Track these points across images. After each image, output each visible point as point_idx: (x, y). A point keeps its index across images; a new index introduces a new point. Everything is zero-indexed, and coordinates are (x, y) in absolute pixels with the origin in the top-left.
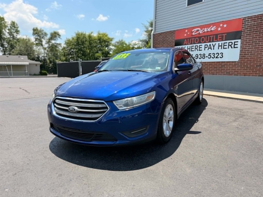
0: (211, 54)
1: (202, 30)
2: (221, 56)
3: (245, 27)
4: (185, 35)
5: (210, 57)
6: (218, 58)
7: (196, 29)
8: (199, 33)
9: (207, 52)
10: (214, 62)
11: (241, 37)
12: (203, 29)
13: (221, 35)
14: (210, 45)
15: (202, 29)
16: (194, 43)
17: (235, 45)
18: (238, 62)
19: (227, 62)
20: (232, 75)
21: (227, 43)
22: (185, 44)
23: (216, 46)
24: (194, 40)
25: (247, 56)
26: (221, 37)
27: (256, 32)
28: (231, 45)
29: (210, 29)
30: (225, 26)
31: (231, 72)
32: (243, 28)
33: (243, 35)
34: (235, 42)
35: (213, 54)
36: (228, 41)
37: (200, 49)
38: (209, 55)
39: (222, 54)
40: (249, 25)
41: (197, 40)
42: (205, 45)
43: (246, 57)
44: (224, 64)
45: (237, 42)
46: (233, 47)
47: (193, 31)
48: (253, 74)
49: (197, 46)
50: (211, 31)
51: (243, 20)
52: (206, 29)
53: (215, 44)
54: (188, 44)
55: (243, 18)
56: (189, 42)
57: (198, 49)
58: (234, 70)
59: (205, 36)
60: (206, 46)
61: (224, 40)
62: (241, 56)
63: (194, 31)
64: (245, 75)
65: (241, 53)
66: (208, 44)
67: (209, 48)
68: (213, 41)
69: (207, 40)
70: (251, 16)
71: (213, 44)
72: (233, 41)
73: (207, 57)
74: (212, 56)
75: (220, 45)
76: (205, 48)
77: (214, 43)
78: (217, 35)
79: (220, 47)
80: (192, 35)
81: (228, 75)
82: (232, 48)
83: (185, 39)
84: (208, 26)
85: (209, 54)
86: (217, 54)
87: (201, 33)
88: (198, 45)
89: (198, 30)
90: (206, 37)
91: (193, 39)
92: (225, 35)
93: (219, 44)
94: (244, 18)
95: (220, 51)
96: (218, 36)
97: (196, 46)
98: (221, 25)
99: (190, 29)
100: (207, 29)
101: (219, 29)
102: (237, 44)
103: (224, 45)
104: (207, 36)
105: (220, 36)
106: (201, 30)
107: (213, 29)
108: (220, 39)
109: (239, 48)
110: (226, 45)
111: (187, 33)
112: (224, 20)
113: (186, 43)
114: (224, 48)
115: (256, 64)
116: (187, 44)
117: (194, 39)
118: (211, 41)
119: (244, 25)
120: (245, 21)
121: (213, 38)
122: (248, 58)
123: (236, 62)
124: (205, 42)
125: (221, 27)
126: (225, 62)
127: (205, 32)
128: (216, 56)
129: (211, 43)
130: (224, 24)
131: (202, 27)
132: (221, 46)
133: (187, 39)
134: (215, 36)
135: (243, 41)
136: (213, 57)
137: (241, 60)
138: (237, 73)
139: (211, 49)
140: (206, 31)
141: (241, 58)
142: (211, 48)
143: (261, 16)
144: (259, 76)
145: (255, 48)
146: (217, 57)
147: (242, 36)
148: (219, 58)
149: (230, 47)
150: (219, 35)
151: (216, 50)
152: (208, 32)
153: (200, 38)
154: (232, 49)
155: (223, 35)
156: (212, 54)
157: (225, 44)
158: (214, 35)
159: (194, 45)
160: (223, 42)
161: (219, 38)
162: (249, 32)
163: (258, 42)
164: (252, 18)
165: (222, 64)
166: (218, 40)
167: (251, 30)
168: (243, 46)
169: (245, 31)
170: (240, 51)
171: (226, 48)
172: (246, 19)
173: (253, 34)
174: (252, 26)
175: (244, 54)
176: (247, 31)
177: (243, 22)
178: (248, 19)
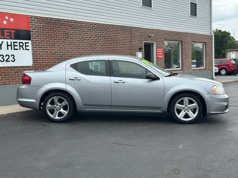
2: (13, 60)
3: (33, 27)
6: (9, 61)
10: (5, 67)
13: (8, 31)
17: (26, 46)
18: (32, 67)
19: (20, 67)
23: (4, 45)
26: (9, 34)
27: (43, 34)
30: (12, 20)
32: (30, 27)
33: (32, 36)
35: (1, 56)
36: (18, 41)
39: (13, 56)
40: (36, 26)
43: (39, 61)
44: (17, 70)
45: (28, 43)
51: (30, 18)
53: (3, 42)
55: (29, 16)
61: (13, 38)
62: (34, 60)
65: (34, 56)
70: (36, 17)
72: (24, 41)
75: (9, 44)
78: (2, 30)
79: (10, 47)
82: (24, 49)
86: (8, 57)
92: (14, 32)
93: (7, 42)
95: (11, 52)
96: (5, 32)
98: (7, 18)
101: (5, 22)
103: (14, 45)
105: (7, 32)
108: (7, 36)
109: (31, 50)
110: (17, 46)
112: (9, 12)
114: (14, 49)
119: (31, 25)
120: (31, 20)
122: (41, 63)
123: (29, 67)
125: (6, 20)
126: (17, 67)
128: (6, 58)
130: (9, 18)
132: (11, 45)
134: (0, 30)
135: (33, 43)
136: (2, 60)
137: (34, 65)
141: (35, 63)
143: (45, 19)
145: (44, 52)
146: (7, 61)
147: (31, 37)
149: (21, 47)
150: (5, 31)
155: (11, 31)
160: (13, 41)
161: (6, 34)
162: (38, 34)
163: (46, 46)
164: (37, 19)
165: (15, 70)
166: (5, 38)
167: (39, 32)
168: (34, 48)
169: (33, 32)
170: (33, 54)
171: (17, 49)
172: (32, 18)
173: (41, 36)
174: (38, 27)
175: (37, 58)
176: (35, 32)
177: (30, 21)
178: (34, 18)
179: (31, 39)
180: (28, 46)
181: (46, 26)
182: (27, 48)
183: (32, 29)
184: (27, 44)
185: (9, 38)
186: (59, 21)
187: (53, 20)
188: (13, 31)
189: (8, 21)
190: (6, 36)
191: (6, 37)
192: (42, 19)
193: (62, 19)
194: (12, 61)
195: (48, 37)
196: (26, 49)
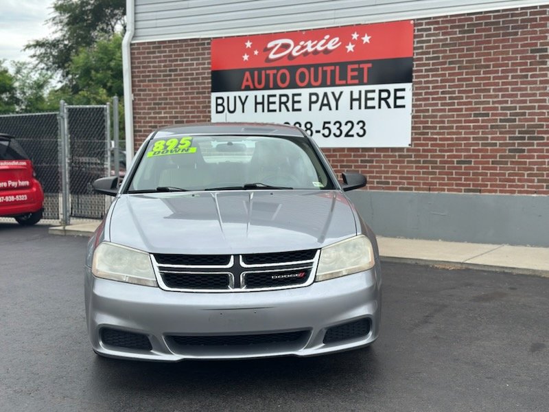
0: (329, 123)
1: (299, 47)
2: (361, 132)
3: (422, 48)
4: (246, 57)
5: (326, 132)
6: (352, 136)
7: (280, 42)
8: (290, 54)
9: (317, 117)
10: (342, 149)
11: (412, 77)
12: (302, 43)
13: (356, 66)
14: (326, 95)
15: (299, 45)
16: (276, 87)
17: (396, 98)
18: (408, 150)
19: (379, 149)
20: (395, 189)
21: (374, 91)
22: (248, 88)
23: (345, 100)
24: (275, 76)
25: (432, 134)
26: (356, 73)
27: (450, 63)
28: (385, 99)
29: (322, 46)
30: (366, 39)
31: (390, 181)
32: (415, 49)
33: (417, 71)
34: (396, 91)
35: (335, 124)
36: (377, 87)
37: (297, 106)
38: (324, 128)
39: (361, 124)
40: (432, 43)
41: (283, 75)
42: (311, 95)
43: (429, 136)
44: (369, 156)
45: (404, 90)
46: (392, 104)
47: (270, 45)
48: (452, 185)
49: (286, 96)
50: (326, 51)
51: (415, 25)
52: (309, 44)
53: (341, 93)
54: (255, 89)
55: (414, 20)
56: (260, 83)
57: (290, 105)
58: (399, 172)
59: (308, 67)
60: (314, 98)
61: (365, 81)
62: (416, 134)
63: (272, 48)
64: (430, 190)
65: (416, 122)
66: (321, 91)
67: (322, 105)
68: (333, 85)
69: (316, 80)
70: (434, 18)
71: (333, 93)
72: (391, 87)
73: (318, 132)
74: (334, 129)
75: (356, 96)
76: (311, 103)
77: (337, 90)
78: (343, 66)
79: (356, 104)
80: (268, 60)
81: (383, 188)
82: (389, 107)
83: (244, 71)
84: (316, 34)
85: (325, 123)
86: (350, 125)
87: (294, 54)
88: (290, 92)
89: (286, 46)
90: (312, 69)
91: (271, 73)
92: (368, 68)
93: (352, 92)
94: (416, 22)
95: (357, 114)
96: (349, 70)
97: (281, 96)
98: (355, 36)
99: (261, 41)
100: (315, 42)
101: (350, 48)
102: (402, 98)
103: (367, 99)
104: (316, 66)
105: (353, 70)
106: (295, 46)
107: (330, 46)
108: (353, 78)
109: (409, 108)
110: (373, 99)
111: (250, 51)
112: (362, 23)
113: (250, 83)
114: (367, 107)
115: (455, 157)
116: (252, 87)
117: (275, 71)
118: (329, 83)
119: (418, 42)
120: (419, 30)
121: (333, 72)
122: (436, 139)
123: (401, 149)
124: (309, 86)
125: (353, 42)
126: (371, 149)
127: (306, 53)
128: (345, 129)
129: (329, 90)
130: (361, 36)
131: (297, 36)
132: (359, 100)
133: (252, 71)
134: (338, 67)
135: (417, 88)
136: (338, 133)
137: (416, 145)
138: (409, 184)
139: (330, 109)
140: (310, 49)
142: (328, 105)
143: (460, 20)
144: (467, 191)
145: (450, 110)
146: (347, 135)
147: (414, 74)
148: (356, 136)
149: (383, 102)
150: (350, 67)
151: (344, 113)
152: (316, 52)
153: (293, 69)
154: (389, 109)
155: (361, 66)
156: (332, 123)
157: (370, 95)
158: (335, 64)
159: (278, 92)
160: (364, 88)
161: (350, 74)
162: (433, 64)
163: (457, 95)
164: (437, 23)
165: (365, 156)
166: (348, 83)
167: (438, 58)
168: (418, 103)
169: (421, 59)
170: (413, 117)
171: (374, 107)
172: (421, 24)
173: (443, 69)
174: (438, 46)
175: (425, 128)
176: (427, 59)
177: (416, 33)
178: (427, 24)
179: (414, 80)
180: (403, 98)
181: (463, 38)
182: (399, 102)
183: (417, 54)
184: (399, 94)
185: (357, 81)
186: (513, 15)
187: (489, 17)
188: (366, 66)
189: (358, 43)
190: (349, 78)
191: (350, 81)
192: (454, 21)
193: (522, 9)
194: (358, 134)
195: (466, 68)
196: (396, 106)
